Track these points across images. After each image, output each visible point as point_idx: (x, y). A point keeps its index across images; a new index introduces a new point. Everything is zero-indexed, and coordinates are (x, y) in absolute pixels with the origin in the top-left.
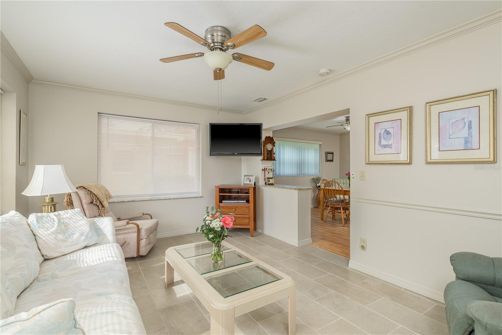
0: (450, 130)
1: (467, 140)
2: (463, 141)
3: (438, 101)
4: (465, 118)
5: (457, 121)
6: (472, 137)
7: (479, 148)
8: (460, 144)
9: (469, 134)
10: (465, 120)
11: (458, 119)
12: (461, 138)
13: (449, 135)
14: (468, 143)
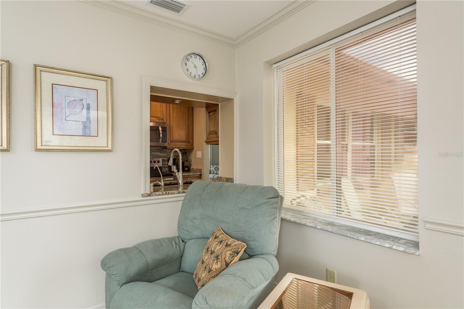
0: (66, 109)
1: (86, 125)
2: (81, 126)
3: (52, 68)
4: (83, 100)
5: (75, 101)
6: (90, 122)
7: (98, 135)
8: (78, 128)
9: (87, 118)
10: (83, 101)
11: (76, 99)
12: (79, 121)
13: (66, 116)
14: (87, 128)
